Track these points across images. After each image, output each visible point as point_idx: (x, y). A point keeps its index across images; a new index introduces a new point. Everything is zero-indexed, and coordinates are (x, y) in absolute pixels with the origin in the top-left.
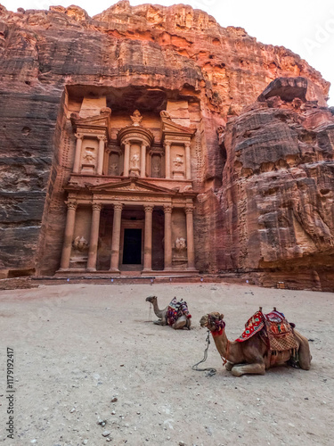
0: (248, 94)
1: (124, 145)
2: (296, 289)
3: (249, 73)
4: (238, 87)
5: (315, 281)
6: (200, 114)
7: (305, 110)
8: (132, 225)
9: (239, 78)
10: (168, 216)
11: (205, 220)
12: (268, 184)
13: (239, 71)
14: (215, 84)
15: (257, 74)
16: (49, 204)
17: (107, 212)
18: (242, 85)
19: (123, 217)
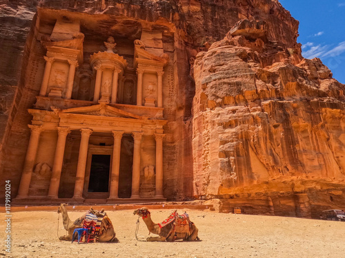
0: (222, 28)
1: (96, 71)
2: (252, 214)
3: (222, 8)
4: (212, 20)
5: (269, 206)
6: (173, 45)
7: (266, 50)
8: (100, 151)
9: (213, 12)
10: (137, 143)
11: (174, 147)
12: (229, 116)
13: (214, 5)
14: (190, 17)
15: (231, 10)
16: (10, 127)
17: (74, 137)
18: (216, 19)
19: (90, 142)
